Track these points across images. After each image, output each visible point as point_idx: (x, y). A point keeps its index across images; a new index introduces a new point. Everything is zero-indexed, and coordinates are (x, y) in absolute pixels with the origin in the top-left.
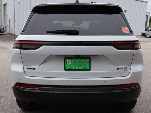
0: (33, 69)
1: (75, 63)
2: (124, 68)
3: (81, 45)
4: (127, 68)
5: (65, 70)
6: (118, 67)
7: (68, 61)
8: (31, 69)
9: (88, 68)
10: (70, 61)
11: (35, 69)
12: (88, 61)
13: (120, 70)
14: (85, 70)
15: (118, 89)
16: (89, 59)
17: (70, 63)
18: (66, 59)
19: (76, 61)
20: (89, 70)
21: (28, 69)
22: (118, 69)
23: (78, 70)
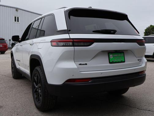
0: (85, 64)
5: (110, 63)
7: (111, 55)
8: (83, 64)
10: (112, 55)
11: (86, 64)
12: (123, 55)
14: (122, 62)
16: (123, 53)
17: (112, 57)
18: (109, 54)
19: (116, 55)
20: (124, 62)
21: (80, 65)
23: (118, 62)
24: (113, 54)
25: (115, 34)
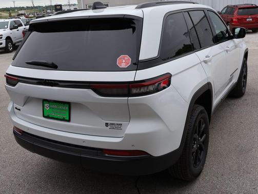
1: (53, 108)
2: (117, 124)
3: (52, 86)
4: (121, 124)
5: (44, 116)
6: (107, 122)
7: (46, 105)
9: (67, 119)
10: (48, 105)
11: (20, 110)
12: (67, 108)
13: (109, 127)
14: (64, 120)
15: (107, 155)
16: (68, 105)
17: (48, 109)
18: (44, 102)
19: (54, 106)
20: (69, 121)
21: (16, 109)
22: (107, 125)
23: (57, 119)
24: (50, 103)
25: (58, 69)
